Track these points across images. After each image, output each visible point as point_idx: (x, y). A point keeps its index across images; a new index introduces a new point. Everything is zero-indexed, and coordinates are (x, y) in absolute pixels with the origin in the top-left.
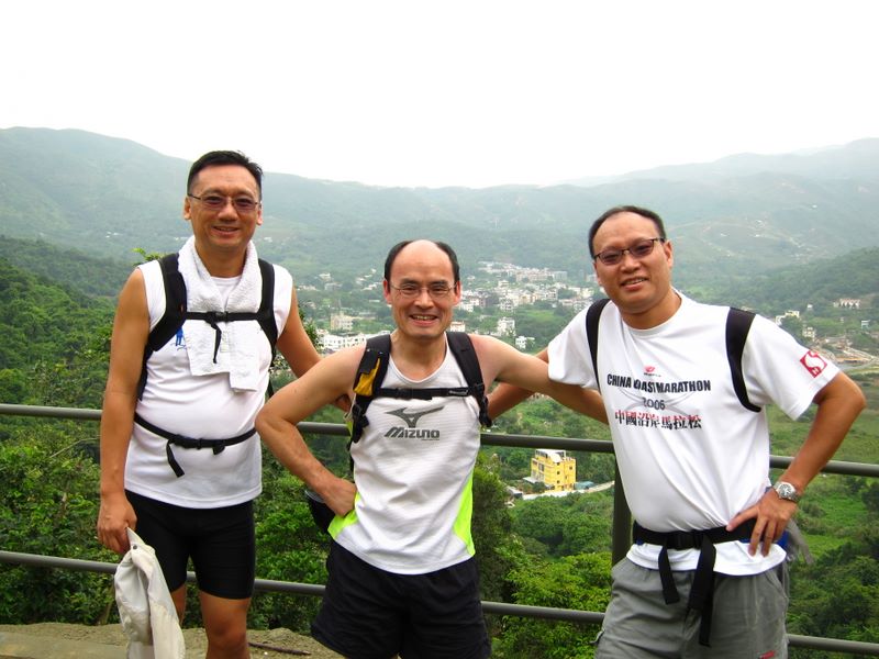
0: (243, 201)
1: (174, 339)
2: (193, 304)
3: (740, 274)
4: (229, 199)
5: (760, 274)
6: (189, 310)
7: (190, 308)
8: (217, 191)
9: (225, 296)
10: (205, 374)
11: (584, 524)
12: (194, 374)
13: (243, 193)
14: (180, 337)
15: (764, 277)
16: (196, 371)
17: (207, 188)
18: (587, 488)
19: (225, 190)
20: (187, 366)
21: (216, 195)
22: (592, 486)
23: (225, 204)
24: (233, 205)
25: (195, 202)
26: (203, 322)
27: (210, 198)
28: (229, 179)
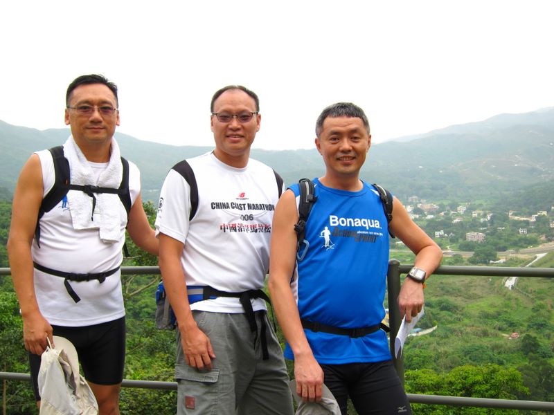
0: (106, 108)
1: (61, 203)
2: (74, 179)
3: (507, 190)
4: (96, 107)
5: (520, 189)
6: (71, 183)
7: (72, 182)
8: (87, 102)
9: (97, 175)
10: (83, 228)
11: (417, 356)
12: (75, 228)
13: (105, 102)
14: (65, 202)
15: (522, 191)
16: (77, 226)
17: (79, 100)
18: (418, 332)
19: (92, 101)
20: (71, 222)
21: (86, 105)
22: (421, 331)
23: (93, 111)
24: (99, 111)
25: (72, 112)
26: (81, 192)
27: (81, 108)
28: (94, 93)
